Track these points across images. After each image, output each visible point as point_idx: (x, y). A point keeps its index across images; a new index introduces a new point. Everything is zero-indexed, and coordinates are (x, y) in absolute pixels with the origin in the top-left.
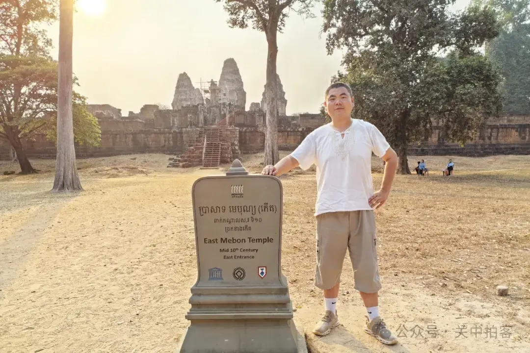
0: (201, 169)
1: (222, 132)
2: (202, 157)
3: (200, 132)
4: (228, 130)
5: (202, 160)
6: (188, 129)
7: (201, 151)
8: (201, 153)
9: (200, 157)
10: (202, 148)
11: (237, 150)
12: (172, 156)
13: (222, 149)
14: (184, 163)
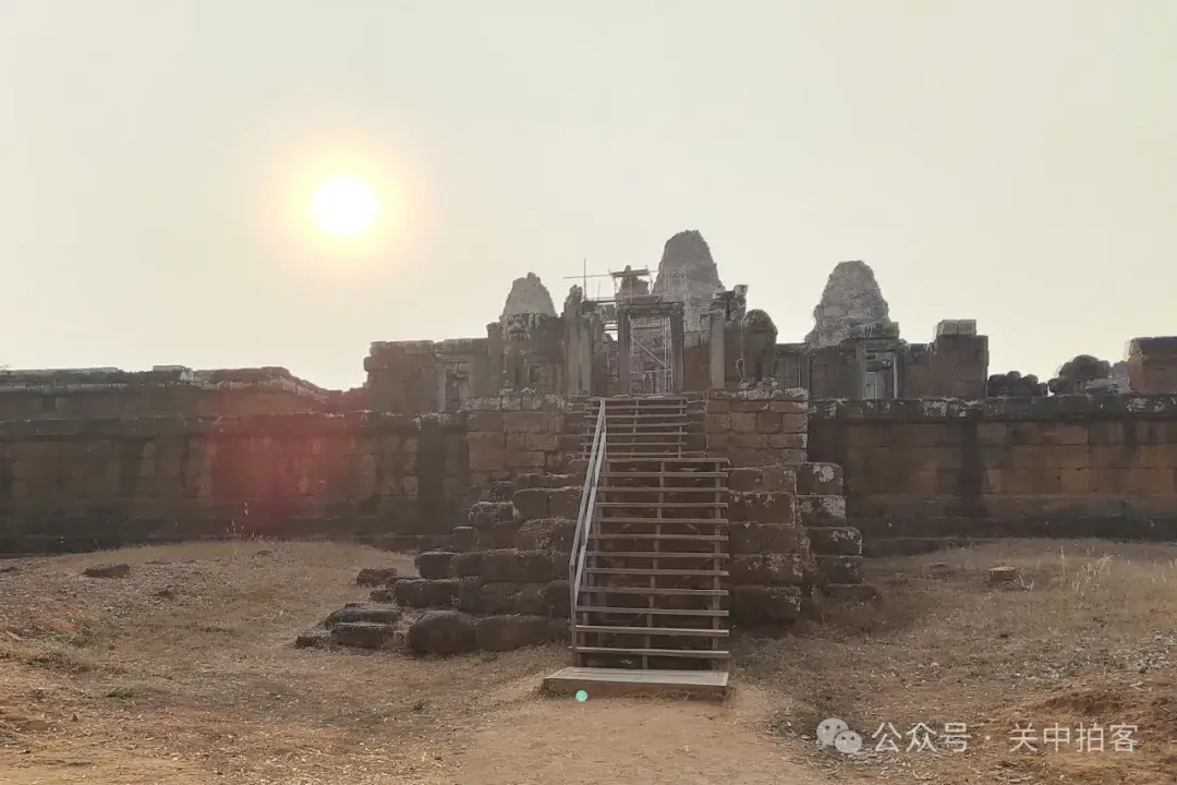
0: (552, 691)
1: (700, 417)
2: (565, 571)
3: (568, 419)
4: (741, 400)
5: (567, 592)
6: (496, 402)
7: (559, 520)
8: (564, 537)
9: (552, 571)
10: (572, 504)
11: (837, 522)
12: (377, 559)
13: (737, 511)
14: (432, 613)
